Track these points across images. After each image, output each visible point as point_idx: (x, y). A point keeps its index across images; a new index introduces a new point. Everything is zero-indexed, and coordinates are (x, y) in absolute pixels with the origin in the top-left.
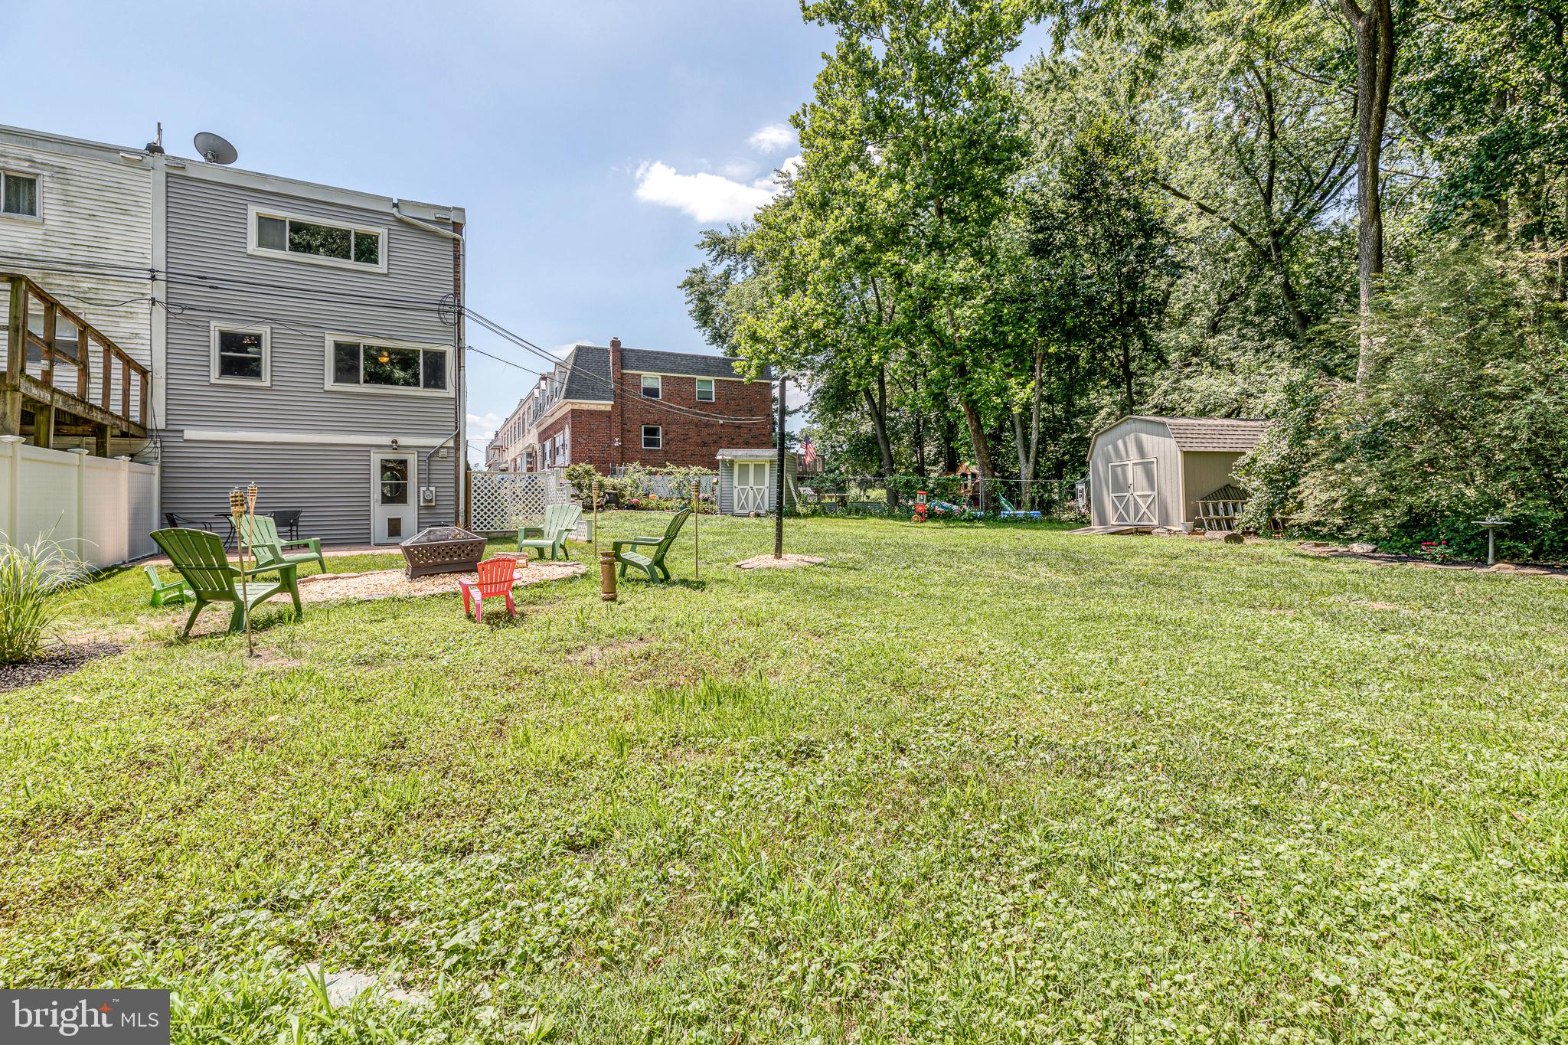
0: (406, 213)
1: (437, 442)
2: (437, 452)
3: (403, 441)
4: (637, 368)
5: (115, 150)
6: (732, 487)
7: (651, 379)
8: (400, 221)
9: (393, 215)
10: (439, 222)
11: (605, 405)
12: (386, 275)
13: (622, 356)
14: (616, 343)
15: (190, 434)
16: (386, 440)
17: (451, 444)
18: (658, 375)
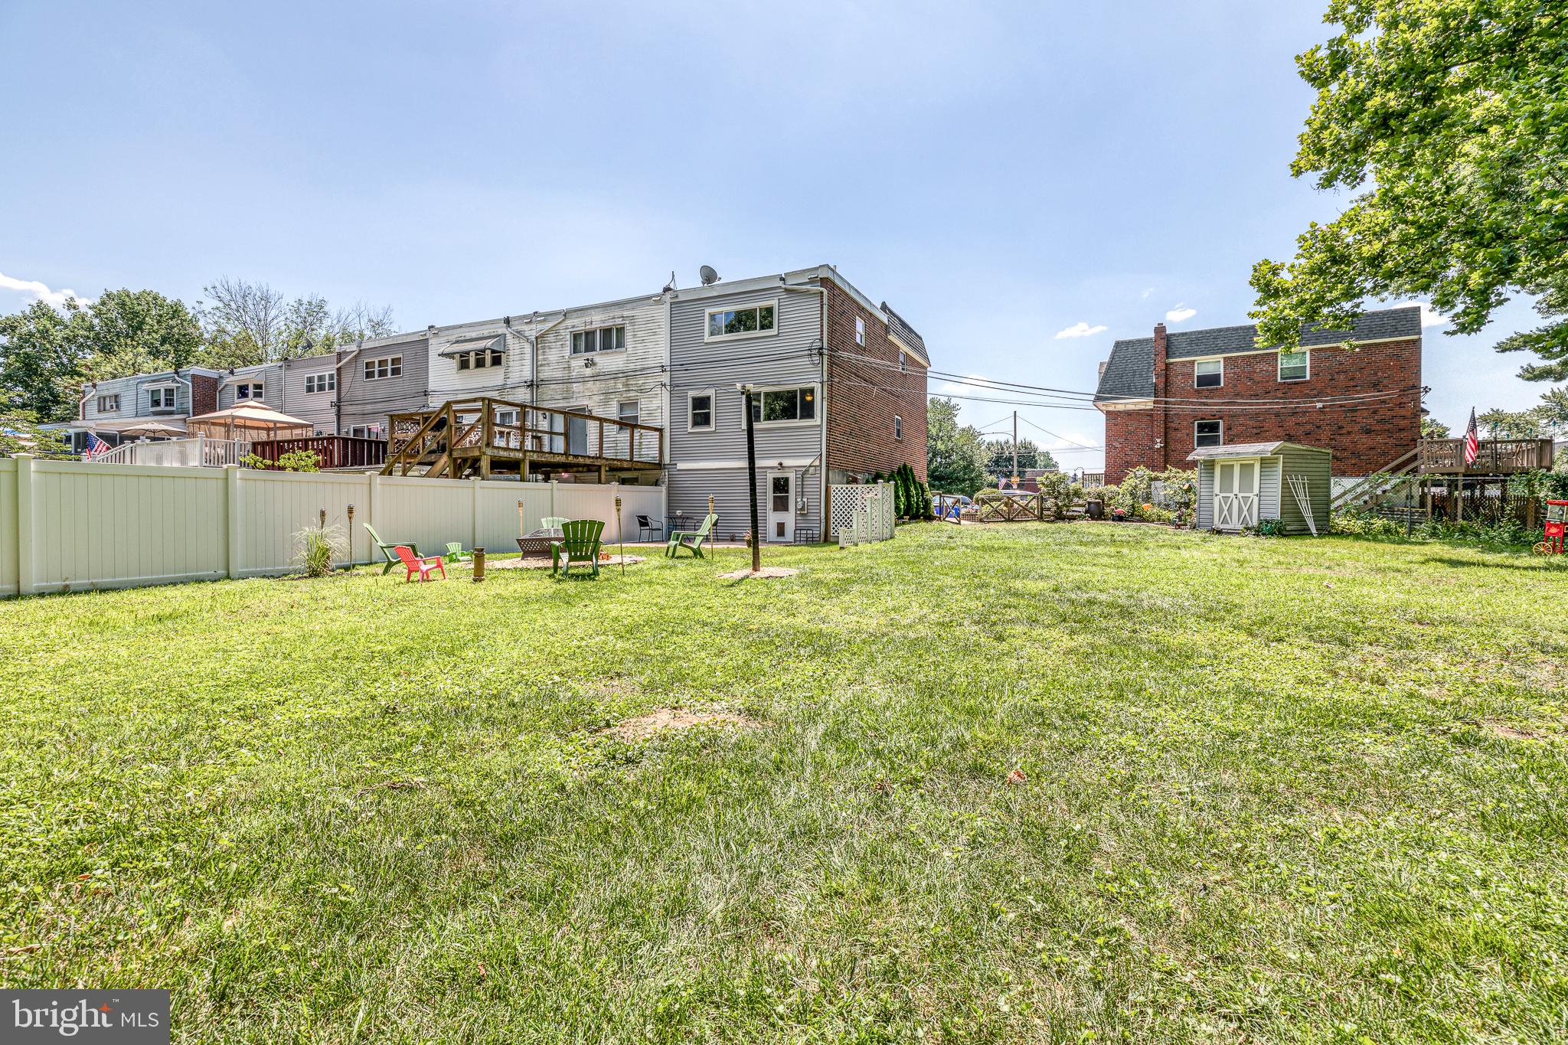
0: (791, 282)
1: (807, 462)
2: (807, 471)
3: (787, 462)
4: (1188, 354)
5: (649, 298)
6: (1211, 496)
7: (1211, 364)
8: (786, 290)
9: (780, 287)
10: (812, 281)
11: (1145, 403)
12: (777, 335)
13: (1166, 342)
14: (1160, 330)
15: (681, 466)
16: (774, 463)
17: (817, 463)
18: (1220, 357)
